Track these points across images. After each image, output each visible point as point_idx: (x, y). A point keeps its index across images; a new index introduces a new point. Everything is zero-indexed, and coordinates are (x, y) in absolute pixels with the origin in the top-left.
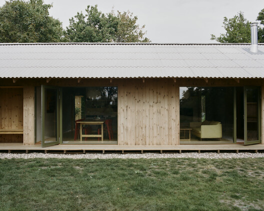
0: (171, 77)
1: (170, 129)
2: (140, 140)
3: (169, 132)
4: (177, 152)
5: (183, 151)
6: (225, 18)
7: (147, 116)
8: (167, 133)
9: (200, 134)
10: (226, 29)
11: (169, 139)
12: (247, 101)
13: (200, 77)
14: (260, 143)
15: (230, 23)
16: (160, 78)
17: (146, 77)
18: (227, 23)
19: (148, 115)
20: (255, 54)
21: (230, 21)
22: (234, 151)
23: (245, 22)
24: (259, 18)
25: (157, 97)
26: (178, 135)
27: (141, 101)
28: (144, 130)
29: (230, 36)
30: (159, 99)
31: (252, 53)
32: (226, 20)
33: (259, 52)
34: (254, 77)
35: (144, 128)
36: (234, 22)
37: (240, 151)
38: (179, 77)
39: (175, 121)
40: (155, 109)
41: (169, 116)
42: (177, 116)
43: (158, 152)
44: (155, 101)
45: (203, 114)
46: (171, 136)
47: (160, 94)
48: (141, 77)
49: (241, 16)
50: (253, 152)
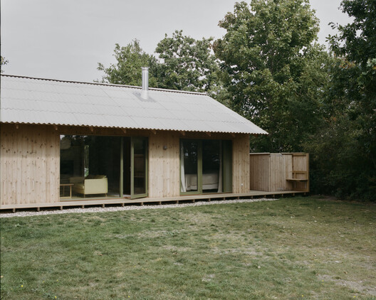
0: (52, 123)
1: (48, 183)
2: (9, 197)
3: (47, 187)
4: (58, 208)
5: (65, 208)
6: (117, 45)
7: (18, 169)
8: (45, 189)
9: (83, 189)
10: (118, 60)
11: (46, 196)
12: (135, 153)
13: (85, 125)
14: (148, 196)
15: (123, 52)
16: (39, 125)
17: (20, 122)
18: (119, 52)
19: (19, 167)
20: (145, 101)
21: (123, 49)
22: (120, 205)
23: (141, 53)
24: (159, 51)
25: (32, 147)
26: (58, 191)
27: (11, 151)
28: (14, 185)
29: (122, 70)
30: (34, 149)
31: (142, 100)
32: (118, 47)
33: (150, 99)
34: (141, 128)
35: (14, 184)
36: (128, 51)
37: (126, 205)
38: (61, 124)
39: (54, 174)
40: (30, 160)
41: (47, 169)
42: (56, 168)
43: (35, 209)
44: (30, 151)
45: (86, 170)
46: (49, 192)
47: (36, 142)
48: (15, 122)
49: (136, 44)
50: (139, 204)
